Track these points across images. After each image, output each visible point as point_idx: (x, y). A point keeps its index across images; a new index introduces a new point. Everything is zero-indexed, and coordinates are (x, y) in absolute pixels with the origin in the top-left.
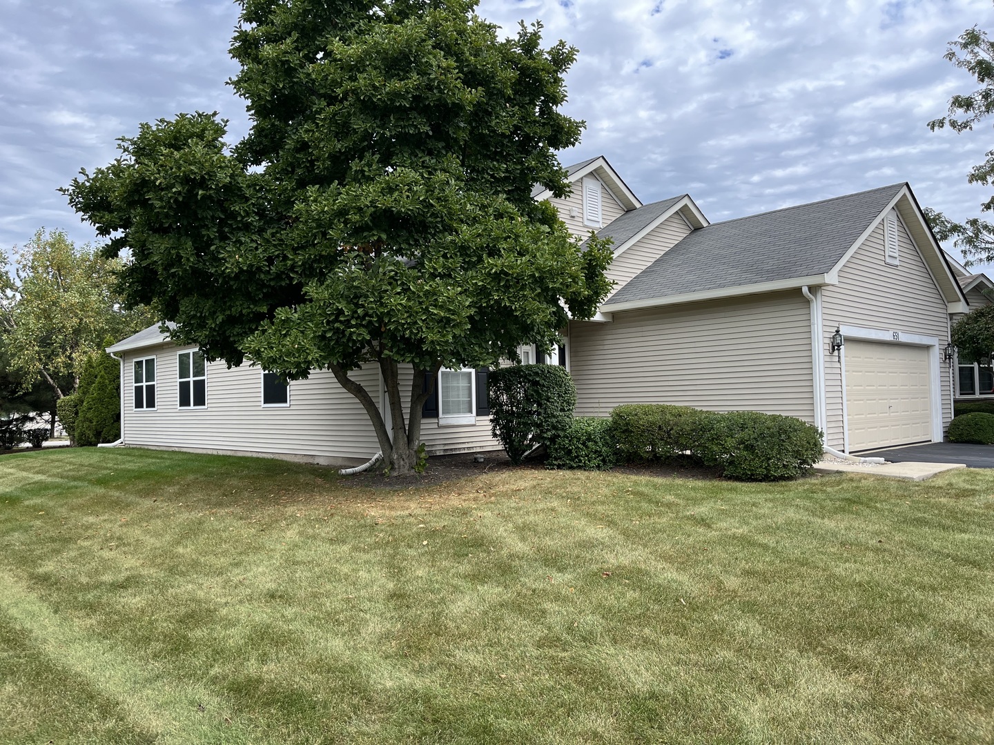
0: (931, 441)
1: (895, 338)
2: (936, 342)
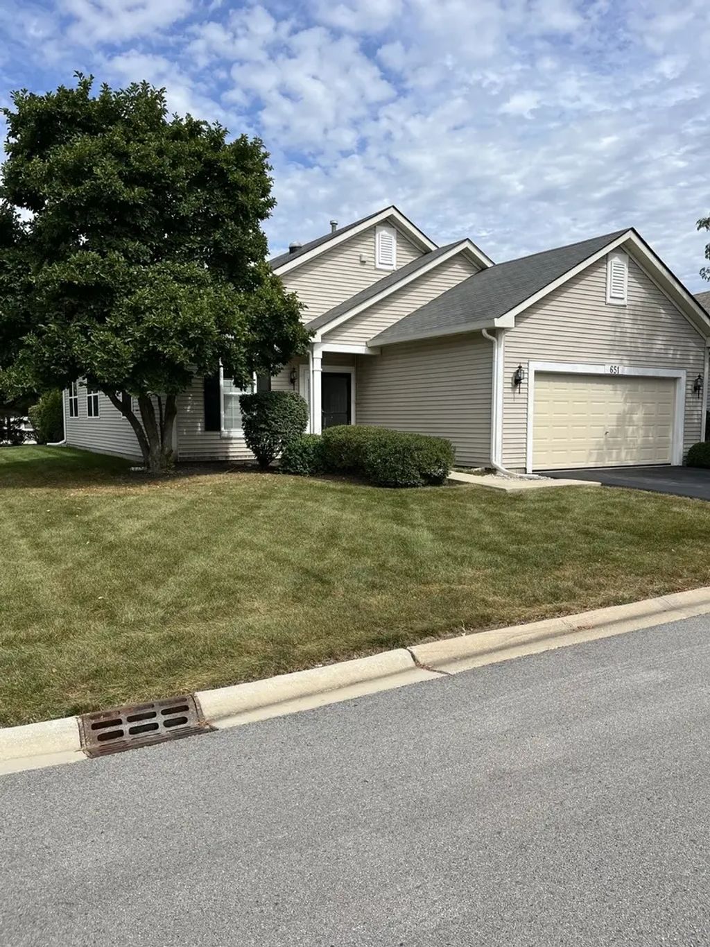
0: (670, 464)
1: (614, 371)
2: (682, 374)
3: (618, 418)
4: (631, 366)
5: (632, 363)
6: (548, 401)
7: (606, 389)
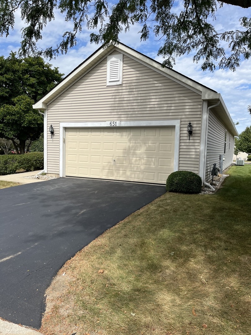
1: (113, 125)
2: (177, 123)
3: (123, 152)
4: (126, 120)
5: (129, 118)
6: (76, 142)
7: (115, 136)
